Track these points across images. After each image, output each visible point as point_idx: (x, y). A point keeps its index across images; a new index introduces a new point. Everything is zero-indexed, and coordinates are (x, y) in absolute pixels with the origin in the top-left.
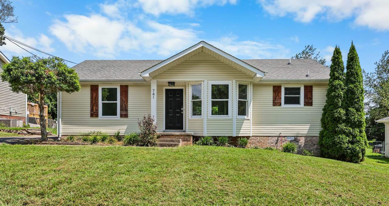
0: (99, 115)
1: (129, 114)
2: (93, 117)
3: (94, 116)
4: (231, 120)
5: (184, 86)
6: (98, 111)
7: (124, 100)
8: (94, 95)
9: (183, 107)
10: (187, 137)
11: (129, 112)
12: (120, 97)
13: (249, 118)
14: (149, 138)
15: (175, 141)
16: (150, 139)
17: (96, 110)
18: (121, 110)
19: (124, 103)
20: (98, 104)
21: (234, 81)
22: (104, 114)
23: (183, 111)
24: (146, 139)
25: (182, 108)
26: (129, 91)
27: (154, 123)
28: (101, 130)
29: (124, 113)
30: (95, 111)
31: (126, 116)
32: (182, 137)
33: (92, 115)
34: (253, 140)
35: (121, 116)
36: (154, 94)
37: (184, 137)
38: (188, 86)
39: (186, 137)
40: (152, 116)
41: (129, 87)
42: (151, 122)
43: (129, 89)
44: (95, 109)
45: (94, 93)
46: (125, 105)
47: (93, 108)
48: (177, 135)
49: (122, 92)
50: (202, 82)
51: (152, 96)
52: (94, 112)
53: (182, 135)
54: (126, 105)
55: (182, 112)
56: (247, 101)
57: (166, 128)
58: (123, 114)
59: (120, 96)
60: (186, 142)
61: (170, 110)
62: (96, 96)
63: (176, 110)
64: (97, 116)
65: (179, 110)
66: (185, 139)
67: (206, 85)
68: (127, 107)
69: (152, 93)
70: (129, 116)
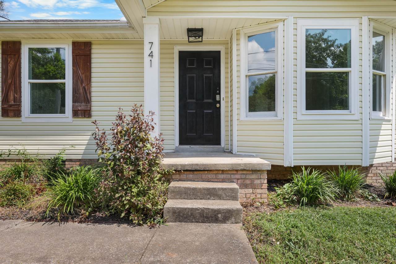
0: (22, 113)
1: (93, 108)
2: (7, 116)
3: (11, 114)
4: (360, 122)
5: (224, 44)
6: (20, 102)
7: (83, 76)
8: (11, 66)
9: (219, 94)
10: (254, 176)
11: (93, 104)
12: (73, 70)
13: (390, 118)
14: (135, 190)
15: (220, 192)
16: (138, 195)
17: (15, 100)
18: (75, 101)
19: (82, 84)
20: (20, 87)
21: (365, 20)
22: (36, 109)
23: (219, 102)
24: (121, 196)
25: (218, 97)
26: (93, 56)
27: (153, 136)
28: (27, 147)
29: (82, 107)
30: (12, 103)
31: (87, 113)
32: (238, 176)
33: (5, 113)
34: (382, 168)
35: (76, 114)
36: (151, 55)
37: (243, 176)
38: (238, 40)
39: (248, 177)
40: (146, 113)
41: (93, 47)
42: (142, 135)
43: (93, 51)
44: (12, 98)
45: (9, 60)
46: (84, 88)
47: (7, 95)
48: (223, 171)
49: (78, 57)
50: (280, 25)
51: (147, 59)
52: (11, 106)
53: (237, 171)
54: (86, 88)
55: (218, 105)
56: (385, 76)
57: (181, 143)
58: (80, 108)
59: (73, 66)
60: (251, 191)
61: (189, 101)
62: (15, 66)
63: (203, 100)
64: (17, 113)
65: (210, 101)
66: (248, 182)
67: (292, 32)
68: (88, 92)
69: (147, 52)
70: (93, 113)
